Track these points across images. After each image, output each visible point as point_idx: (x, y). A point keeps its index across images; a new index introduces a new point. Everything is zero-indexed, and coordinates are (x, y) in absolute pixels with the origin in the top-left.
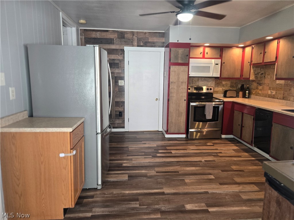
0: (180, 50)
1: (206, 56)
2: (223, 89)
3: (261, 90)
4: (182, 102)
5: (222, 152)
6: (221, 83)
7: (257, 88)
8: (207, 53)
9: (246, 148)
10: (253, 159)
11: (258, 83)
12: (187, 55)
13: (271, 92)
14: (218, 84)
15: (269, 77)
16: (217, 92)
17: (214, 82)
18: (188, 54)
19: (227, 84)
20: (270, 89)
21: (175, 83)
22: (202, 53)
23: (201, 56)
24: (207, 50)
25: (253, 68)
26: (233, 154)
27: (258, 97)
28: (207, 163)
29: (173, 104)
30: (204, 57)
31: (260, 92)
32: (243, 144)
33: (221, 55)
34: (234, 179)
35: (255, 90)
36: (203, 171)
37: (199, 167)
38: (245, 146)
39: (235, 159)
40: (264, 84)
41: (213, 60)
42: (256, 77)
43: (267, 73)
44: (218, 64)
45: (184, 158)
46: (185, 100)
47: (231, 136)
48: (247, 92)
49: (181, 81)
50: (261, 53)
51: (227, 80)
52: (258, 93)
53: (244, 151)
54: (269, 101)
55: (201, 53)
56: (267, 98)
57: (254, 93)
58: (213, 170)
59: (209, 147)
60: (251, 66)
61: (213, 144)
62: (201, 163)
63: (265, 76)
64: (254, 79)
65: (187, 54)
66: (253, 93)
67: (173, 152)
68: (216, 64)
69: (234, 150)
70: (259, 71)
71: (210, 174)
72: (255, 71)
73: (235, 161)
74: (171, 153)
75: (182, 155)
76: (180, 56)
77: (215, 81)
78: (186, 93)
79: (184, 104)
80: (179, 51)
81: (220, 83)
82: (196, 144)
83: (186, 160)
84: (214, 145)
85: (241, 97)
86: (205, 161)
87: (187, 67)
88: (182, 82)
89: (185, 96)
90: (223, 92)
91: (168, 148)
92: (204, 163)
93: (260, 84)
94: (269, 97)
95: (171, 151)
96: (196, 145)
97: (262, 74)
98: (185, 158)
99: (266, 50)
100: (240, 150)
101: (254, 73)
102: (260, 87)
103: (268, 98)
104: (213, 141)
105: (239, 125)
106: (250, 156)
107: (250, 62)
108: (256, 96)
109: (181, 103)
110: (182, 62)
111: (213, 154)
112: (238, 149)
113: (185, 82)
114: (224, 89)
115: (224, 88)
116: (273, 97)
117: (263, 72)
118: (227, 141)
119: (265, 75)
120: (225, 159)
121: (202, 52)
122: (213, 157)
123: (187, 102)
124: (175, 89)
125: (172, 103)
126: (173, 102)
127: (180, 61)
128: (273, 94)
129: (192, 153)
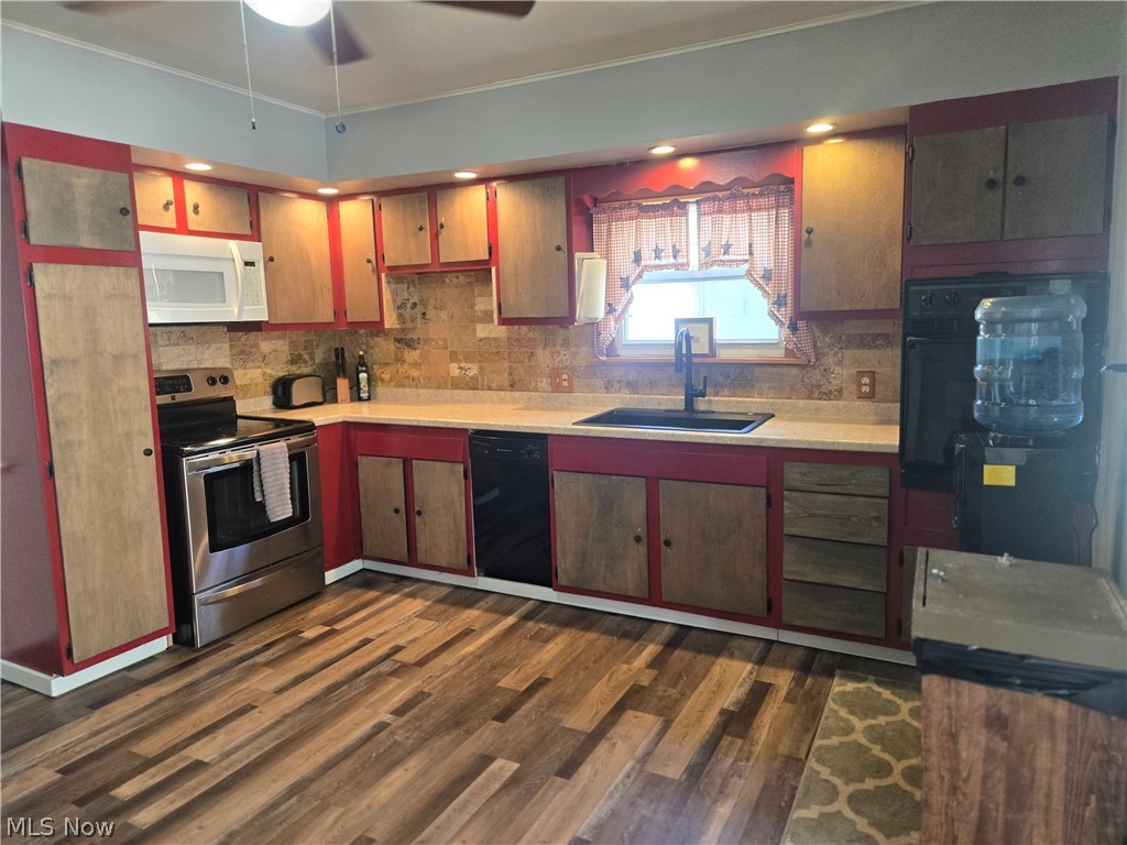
0: (79, 177)
1: (193, 222)
2: (264, 374)
3: (416, 365)
4: (133, 466)
5: (401, 642)
6: (253, 350)
7: (400, 360)
8: (196, 208)
9: (446, 591)
10: (511, 620)
11: (398, 341)
12: (124, 211)
13: (461, 368)
14: (242, 352)
15: (443, 315)
16: (246, 391)
17: (227, 346)
18: (128, 201)
19: (276, 351)
20: (453, 357)
21: (75, 362)
22: (172, 207)
23: (169, 219)
24: (193, 192)
25: (389, 283)
26: (440, 631)
27: (408, 391)
28: (416, 718)
29: (79, 485)
30: (182, 228)
31: (414, 373)
32: (418, 580)
33: (255, 223)
34: (568, 726)
35: (393, 368)
36: (448, 761)
37: (410, 753)
38: (435, 587)
39: (470, 648)
40: (427, 341)
41: (233, 244)
42: (401, 317)
43: (432, 302)
44: (252, 264)
45: (297, 753)
46: (148, 453)
47: (355, 566)
48: (363, 376)
49: (109, 349)
50: (421, 229)
51: (276, 333)
52: (408, 377)
53: (453, 604)
54: (460, 402)
55: (166, 206)
56: (448, 393)
57: (386, 377)
58: (469, 733)
59: (327, 644)
60: (383, 275)
61: (325, 624)
62: (392, 733)
63: (424, 314)
64: (398, 326)
65: (122, 204)
66: (382, 380)
67: (204, 751)
68: (247, 264)
69: (421, 615)
70: (406, 296)
71: (485, 760)
72: (394, 293)
73: (480, 657)
74: (198, 766)
75: (267, 744)
76: (81, 208)
77: (231, 340)
78: (150, 413)
79: (145, 474)
80: (76, 181)
81: (253, 347)
82: (261, 659)
83: (321, 758)
84: (338, 627)
85: (344, 401)
86: (398, 712)
87: (134, 271)
88: (118, 358)
89: (144, 431)
90: (269, 390)
91: (148, 747)
92: (402, 727)
93: (410, 344)
94: (455, 386)
95: (186, 752)
96: (268, 664)
97: (415, 304)
98: (304, 750)
99: (442, 219)
100: (441, 607)
101: (394, 301)
102: (412, 356)
103: (456, 392)
104: (313, 614)
105: (397, 511)
106: (495, 616)
107: (373, 259)
108: (401, 390)
109: (130, 471)
110: (98, 246)
111: (385, 667)
112: (429, 607)
113: (136, 357)
114: (270, 376)
115: (269, 371)
116: (473, 385)
117: (415, 300)
118: (359, 591)
119: (426, 307)
120: (446, 669)
121: (171, 197)
122: (395, 682)
123: (160, 458)
124: (79, 396)
125: (74, 483)
126: (78, 479)
127: (86, 241)
128: (471, 373)
129: (299, 710)
